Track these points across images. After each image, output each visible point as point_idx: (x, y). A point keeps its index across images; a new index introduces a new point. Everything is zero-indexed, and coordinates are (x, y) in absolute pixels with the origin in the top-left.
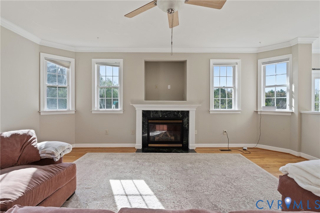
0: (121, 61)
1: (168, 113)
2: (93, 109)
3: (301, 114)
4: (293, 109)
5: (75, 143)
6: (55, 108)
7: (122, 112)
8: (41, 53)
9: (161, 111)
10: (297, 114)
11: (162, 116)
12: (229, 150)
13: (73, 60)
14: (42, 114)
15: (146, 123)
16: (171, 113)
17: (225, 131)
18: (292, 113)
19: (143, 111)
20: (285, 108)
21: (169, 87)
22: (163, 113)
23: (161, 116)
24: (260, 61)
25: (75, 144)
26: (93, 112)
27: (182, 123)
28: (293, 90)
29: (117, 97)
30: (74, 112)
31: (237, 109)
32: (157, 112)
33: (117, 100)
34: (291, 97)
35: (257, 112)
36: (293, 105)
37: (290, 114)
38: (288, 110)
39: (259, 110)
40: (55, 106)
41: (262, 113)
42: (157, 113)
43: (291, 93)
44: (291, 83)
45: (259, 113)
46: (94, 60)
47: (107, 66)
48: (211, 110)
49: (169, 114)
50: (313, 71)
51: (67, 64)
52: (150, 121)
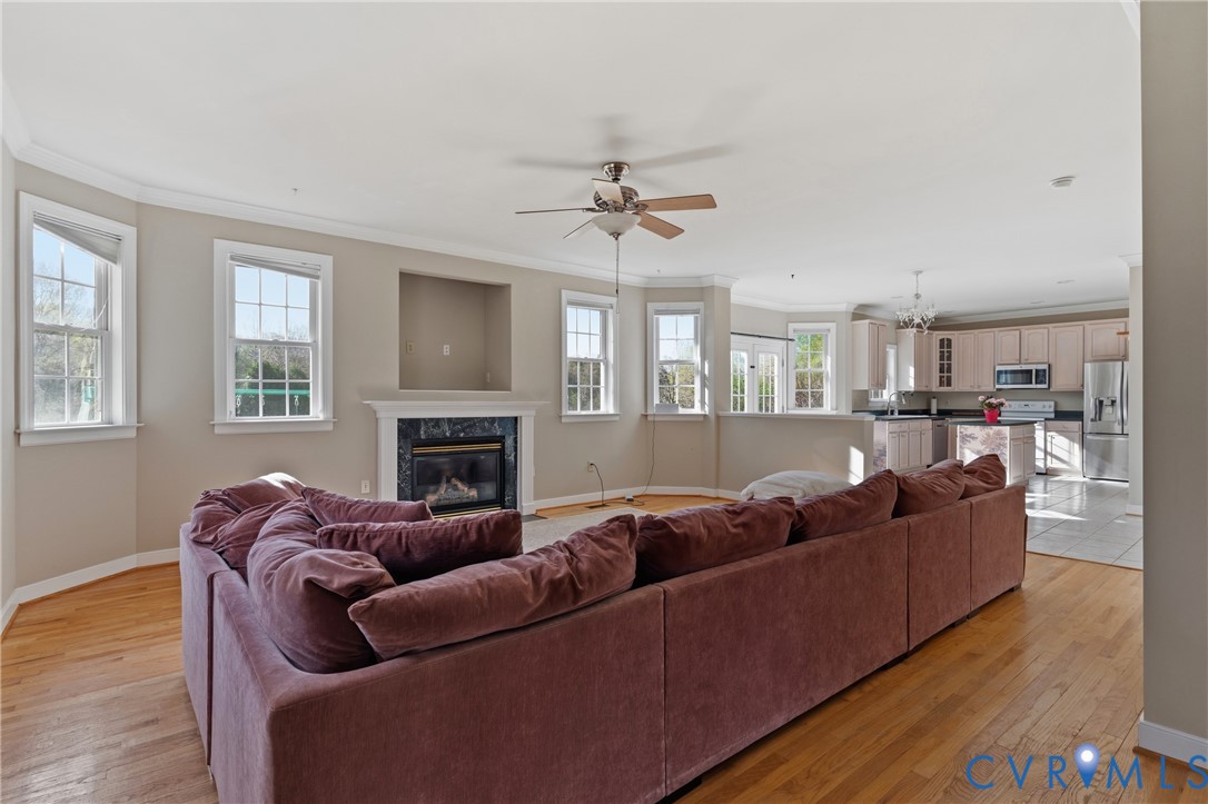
0: (327, 262)
1: (466, 424)
2: (218, 419)
3: (718, 418)
4: (707, 408)
5: (137, 552)
6: (60, 416)
7: (330, 427)
8: (22, 194)
9: (450, 420)
10: (713, 417)
11: (452, 434)
12: (604, 505)
13: (128, 233)
14: (24, 441)
15: (408, 457)
16: (475, 424)
17: (592, 462)
18: (705, 415)
19: (399, 420)
20: (693, 407)
21: (446, 350)
22: (455, 424)
23: (448, 434)
24: (651, 307)
25: (135, 556)
26: (217, 430)
27: (502, 451)
28: (706, 372)
29: (305, 376)
30: (133, 434)
31: (612, 411)
32: (437, 422)
33: (307, 386)
34: (703, 386)
35: (646, 416)
36: (707, 401)
37: (702, 419)
38: (697, 410)
39: (649, 412)
40: (58, 411)
41: (656, 419)
42: (439, 427)
43: (703, 378)
44: (703, 358)
45: (650, 419)
46: (222, 246)
47: (263, 270)
48: (564, 413)
49: (470, 426)
50: (732, 336)
51: (107, 246)
52: (417, 451)
